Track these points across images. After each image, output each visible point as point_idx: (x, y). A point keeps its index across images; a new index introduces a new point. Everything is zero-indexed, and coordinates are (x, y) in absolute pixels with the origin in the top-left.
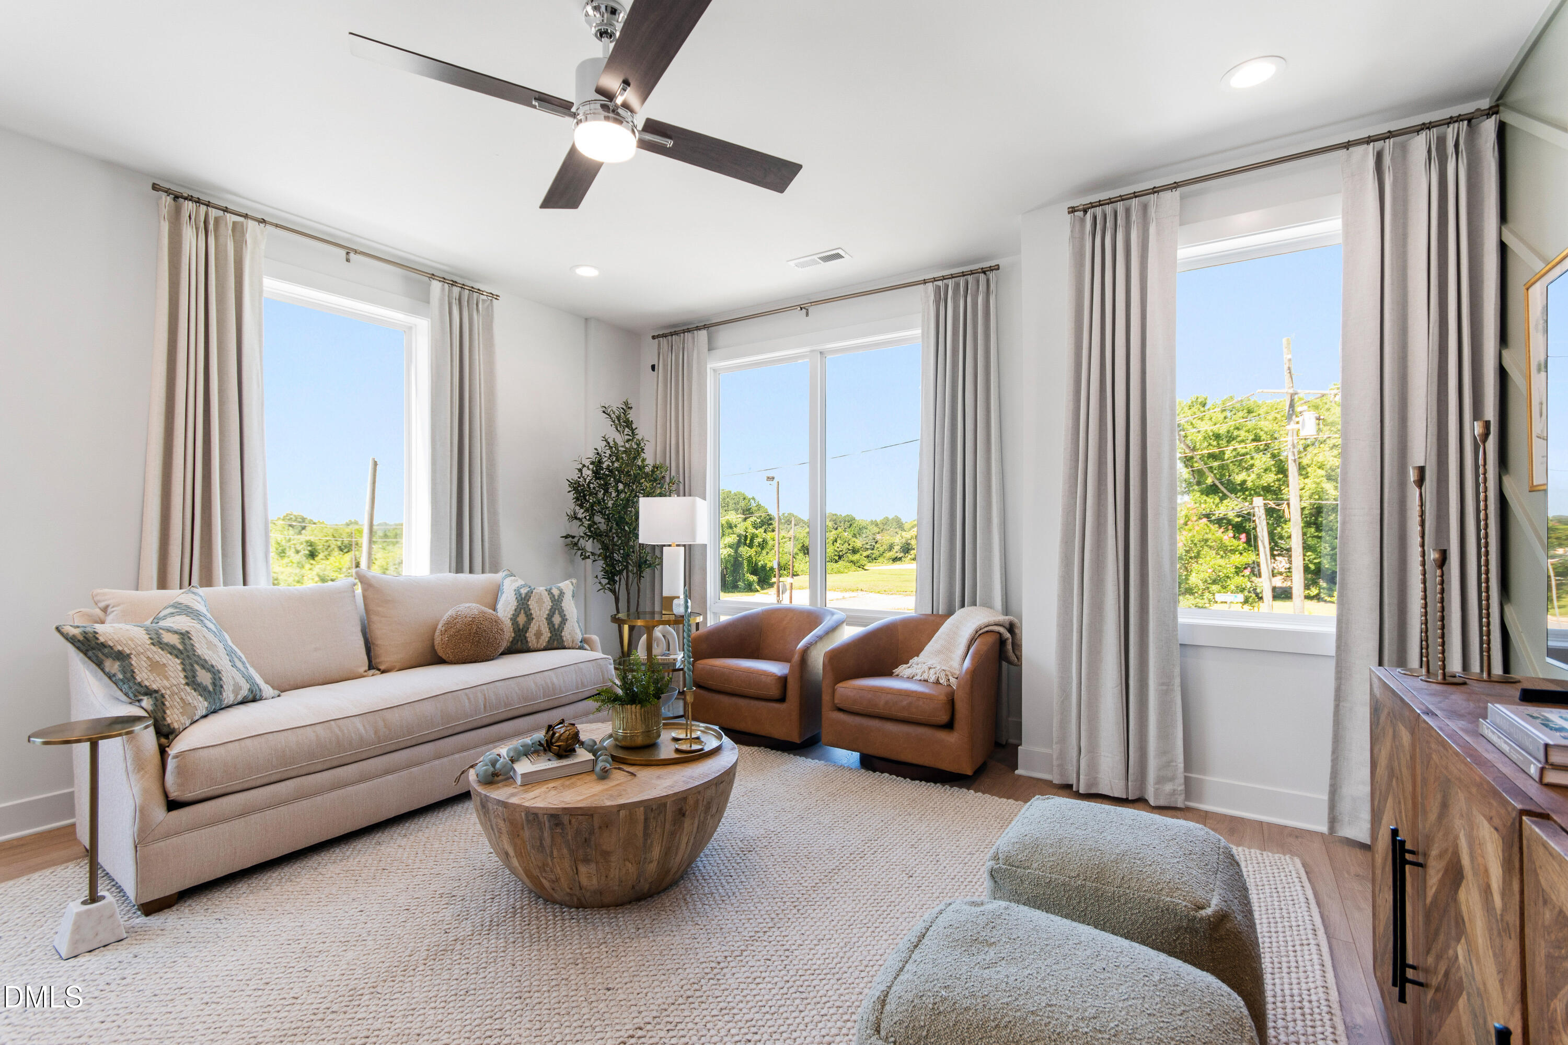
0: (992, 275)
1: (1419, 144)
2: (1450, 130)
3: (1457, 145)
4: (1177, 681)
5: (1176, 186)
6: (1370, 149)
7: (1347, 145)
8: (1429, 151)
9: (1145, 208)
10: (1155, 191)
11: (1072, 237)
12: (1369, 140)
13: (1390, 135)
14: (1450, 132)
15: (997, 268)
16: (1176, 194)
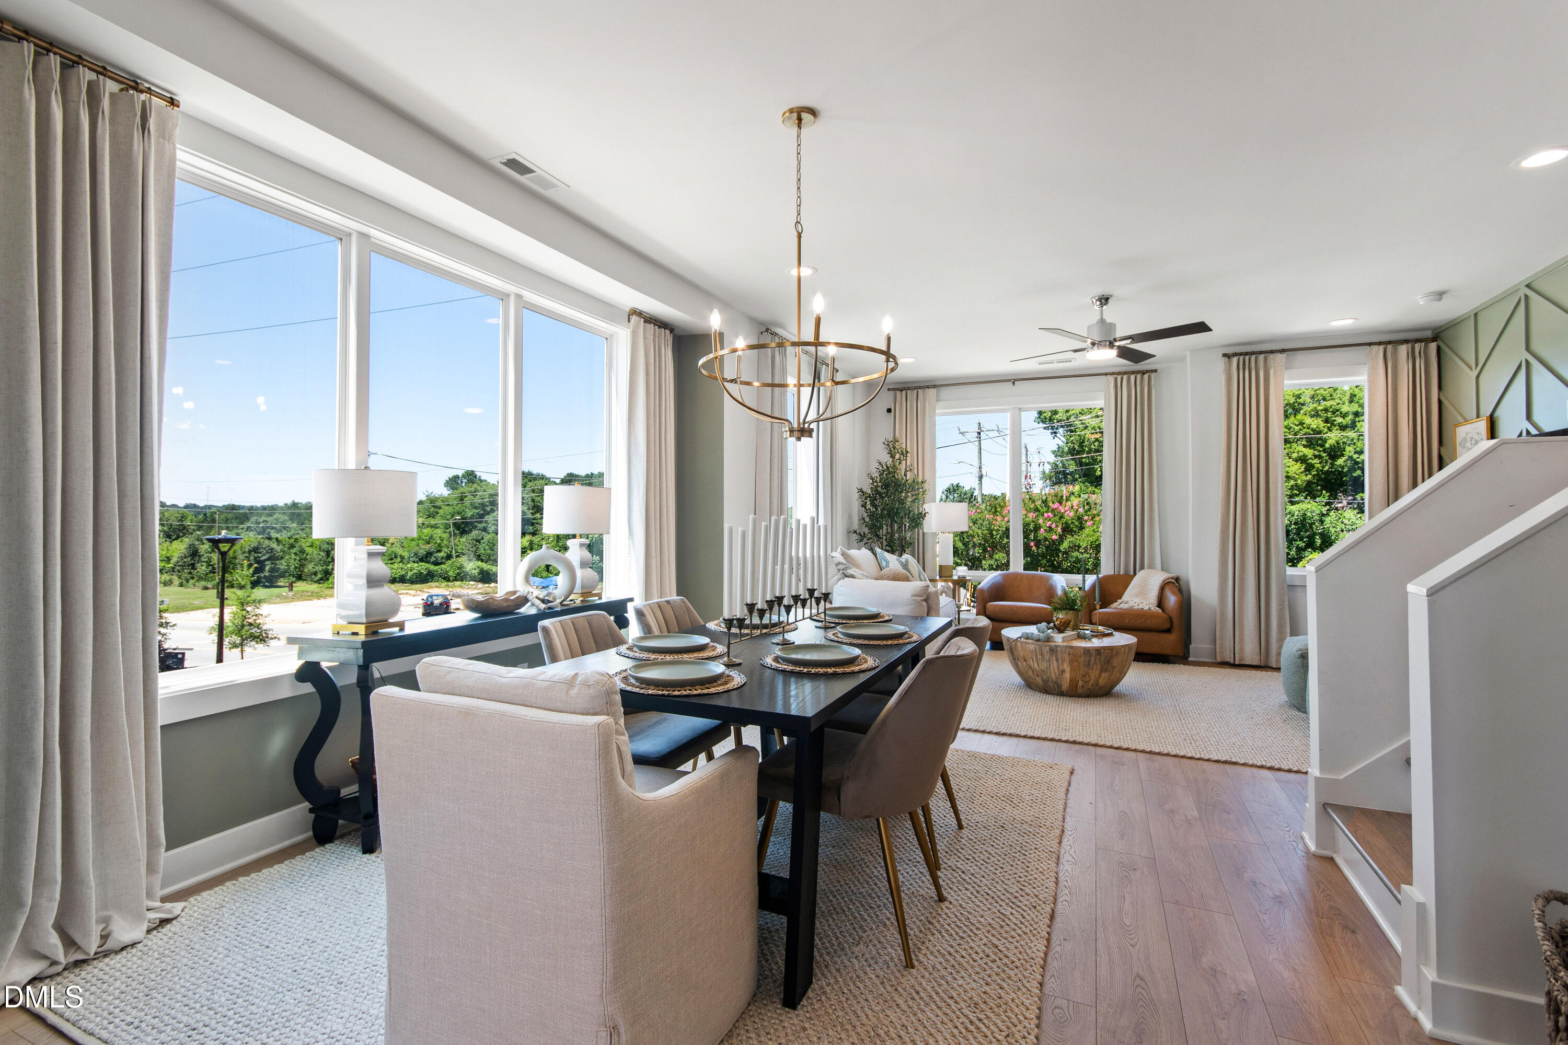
0: (1153, 375)
1: (1403, 350)
2: (1417, 345)
3: (1420, 353)
4: (1287, 603)
5: (1282, 351)
6: (1382, 347)
7: (1370, 344)
8: (1408, 354)
9: (1266, 359)
10: (1272, 352)
11: (1225, 370)
12: (1380, 343)
13: (1390, 342)
14: (1417, 346)
15: (1156, 371)
16: (1284, 355)
